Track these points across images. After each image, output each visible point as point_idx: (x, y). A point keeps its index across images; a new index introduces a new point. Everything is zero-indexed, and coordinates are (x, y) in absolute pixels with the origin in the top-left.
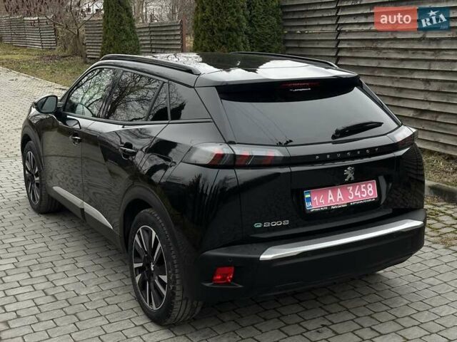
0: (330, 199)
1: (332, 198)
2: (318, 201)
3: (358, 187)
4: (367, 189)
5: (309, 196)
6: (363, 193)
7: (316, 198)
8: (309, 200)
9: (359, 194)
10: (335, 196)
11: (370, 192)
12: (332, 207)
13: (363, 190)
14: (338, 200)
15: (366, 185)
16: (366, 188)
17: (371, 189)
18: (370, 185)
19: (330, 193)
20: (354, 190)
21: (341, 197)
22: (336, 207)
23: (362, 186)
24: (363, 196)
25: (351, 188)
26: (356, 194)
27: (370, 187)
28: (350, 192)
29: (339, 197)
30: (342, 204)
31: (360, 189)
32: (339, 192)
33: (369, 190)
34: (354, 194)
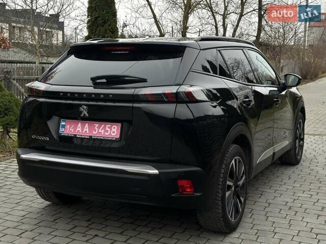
0: (78, 129)
1: (80, 129)
2: (69, 129)
3: (103, 125)
4: (111, 130)
5: (64, 124)
6: (107, 131)
7: (68, 127)
8: (64, 126)
9: (103, 131)
10: (82, 130)
11: (114, 132)
12: (77, 136)
13: (107, 129)
14: (84, 132)
15: (112, 126)
16: (110, 128)
17: (115, 130)
18: (115, 126)
19: (80, 125)
20: (99, 128)
21: (87, 130)
22: (80, 136)
23: (107, 126)
24: (106, 134)
25: (97, 125)
26: (100, 131)
27: (114, 128)
28: (96, 128)
29: (85, 130)
30: (86, 136)
31: (105, 127)
32: (87, 125)
33: (113, 130)
34: (98, 130)
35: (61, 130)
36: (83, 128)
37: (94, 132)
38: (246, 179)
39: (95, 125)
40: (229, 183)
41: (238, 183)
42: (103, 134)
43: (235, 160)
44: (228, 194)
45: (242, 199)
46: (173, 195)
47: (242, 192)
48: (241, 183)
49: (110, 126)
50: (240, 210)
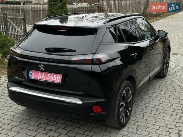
0: (39, 76)
1: (40, 76)
2: (34, 76)
3: (52, 75)
4: (57, 78)
6: (55, 78)
7: (34, 74)
8: (31, 74)
9: (52, 78)
10: (41, 76)
11: (58, 79)
12: (39, 80)
15: (57, 75)
16: (56, 77)
17: (59, 78)
19: (40, 74)
20: (50, 76)
21: (44, 77)
22: (40, 80)
23: (55, 75)
24: (54, 80)
25: (49, 75)
26: (51, 78)
27: (58, 77)
28: (48, 76)
29: (43, 77)
30: (44, 80)
31: (53, 76)
32: (44, 74)
33: (58, 78)
34: (50, 78)
35: (30, 76)
36: (42, 75)
37: (47, 78)
38: (132, 97)
39: (48, 74)
40: (121, 104)
41: (128, 101)
42: (52, 79)
43: (126, 90)
44: (121, 109)
45: (130, 109)
46: (91, 114)
47: (130, 105)
48: (129, 101)
49: (56, 75)
50: (129, 114)
